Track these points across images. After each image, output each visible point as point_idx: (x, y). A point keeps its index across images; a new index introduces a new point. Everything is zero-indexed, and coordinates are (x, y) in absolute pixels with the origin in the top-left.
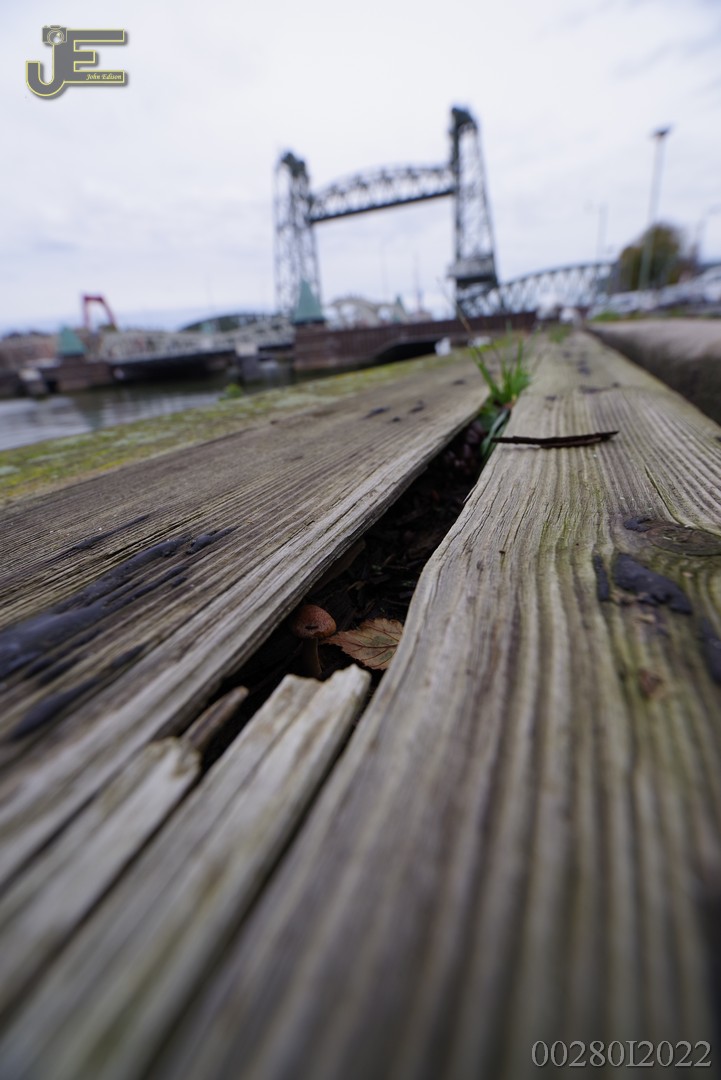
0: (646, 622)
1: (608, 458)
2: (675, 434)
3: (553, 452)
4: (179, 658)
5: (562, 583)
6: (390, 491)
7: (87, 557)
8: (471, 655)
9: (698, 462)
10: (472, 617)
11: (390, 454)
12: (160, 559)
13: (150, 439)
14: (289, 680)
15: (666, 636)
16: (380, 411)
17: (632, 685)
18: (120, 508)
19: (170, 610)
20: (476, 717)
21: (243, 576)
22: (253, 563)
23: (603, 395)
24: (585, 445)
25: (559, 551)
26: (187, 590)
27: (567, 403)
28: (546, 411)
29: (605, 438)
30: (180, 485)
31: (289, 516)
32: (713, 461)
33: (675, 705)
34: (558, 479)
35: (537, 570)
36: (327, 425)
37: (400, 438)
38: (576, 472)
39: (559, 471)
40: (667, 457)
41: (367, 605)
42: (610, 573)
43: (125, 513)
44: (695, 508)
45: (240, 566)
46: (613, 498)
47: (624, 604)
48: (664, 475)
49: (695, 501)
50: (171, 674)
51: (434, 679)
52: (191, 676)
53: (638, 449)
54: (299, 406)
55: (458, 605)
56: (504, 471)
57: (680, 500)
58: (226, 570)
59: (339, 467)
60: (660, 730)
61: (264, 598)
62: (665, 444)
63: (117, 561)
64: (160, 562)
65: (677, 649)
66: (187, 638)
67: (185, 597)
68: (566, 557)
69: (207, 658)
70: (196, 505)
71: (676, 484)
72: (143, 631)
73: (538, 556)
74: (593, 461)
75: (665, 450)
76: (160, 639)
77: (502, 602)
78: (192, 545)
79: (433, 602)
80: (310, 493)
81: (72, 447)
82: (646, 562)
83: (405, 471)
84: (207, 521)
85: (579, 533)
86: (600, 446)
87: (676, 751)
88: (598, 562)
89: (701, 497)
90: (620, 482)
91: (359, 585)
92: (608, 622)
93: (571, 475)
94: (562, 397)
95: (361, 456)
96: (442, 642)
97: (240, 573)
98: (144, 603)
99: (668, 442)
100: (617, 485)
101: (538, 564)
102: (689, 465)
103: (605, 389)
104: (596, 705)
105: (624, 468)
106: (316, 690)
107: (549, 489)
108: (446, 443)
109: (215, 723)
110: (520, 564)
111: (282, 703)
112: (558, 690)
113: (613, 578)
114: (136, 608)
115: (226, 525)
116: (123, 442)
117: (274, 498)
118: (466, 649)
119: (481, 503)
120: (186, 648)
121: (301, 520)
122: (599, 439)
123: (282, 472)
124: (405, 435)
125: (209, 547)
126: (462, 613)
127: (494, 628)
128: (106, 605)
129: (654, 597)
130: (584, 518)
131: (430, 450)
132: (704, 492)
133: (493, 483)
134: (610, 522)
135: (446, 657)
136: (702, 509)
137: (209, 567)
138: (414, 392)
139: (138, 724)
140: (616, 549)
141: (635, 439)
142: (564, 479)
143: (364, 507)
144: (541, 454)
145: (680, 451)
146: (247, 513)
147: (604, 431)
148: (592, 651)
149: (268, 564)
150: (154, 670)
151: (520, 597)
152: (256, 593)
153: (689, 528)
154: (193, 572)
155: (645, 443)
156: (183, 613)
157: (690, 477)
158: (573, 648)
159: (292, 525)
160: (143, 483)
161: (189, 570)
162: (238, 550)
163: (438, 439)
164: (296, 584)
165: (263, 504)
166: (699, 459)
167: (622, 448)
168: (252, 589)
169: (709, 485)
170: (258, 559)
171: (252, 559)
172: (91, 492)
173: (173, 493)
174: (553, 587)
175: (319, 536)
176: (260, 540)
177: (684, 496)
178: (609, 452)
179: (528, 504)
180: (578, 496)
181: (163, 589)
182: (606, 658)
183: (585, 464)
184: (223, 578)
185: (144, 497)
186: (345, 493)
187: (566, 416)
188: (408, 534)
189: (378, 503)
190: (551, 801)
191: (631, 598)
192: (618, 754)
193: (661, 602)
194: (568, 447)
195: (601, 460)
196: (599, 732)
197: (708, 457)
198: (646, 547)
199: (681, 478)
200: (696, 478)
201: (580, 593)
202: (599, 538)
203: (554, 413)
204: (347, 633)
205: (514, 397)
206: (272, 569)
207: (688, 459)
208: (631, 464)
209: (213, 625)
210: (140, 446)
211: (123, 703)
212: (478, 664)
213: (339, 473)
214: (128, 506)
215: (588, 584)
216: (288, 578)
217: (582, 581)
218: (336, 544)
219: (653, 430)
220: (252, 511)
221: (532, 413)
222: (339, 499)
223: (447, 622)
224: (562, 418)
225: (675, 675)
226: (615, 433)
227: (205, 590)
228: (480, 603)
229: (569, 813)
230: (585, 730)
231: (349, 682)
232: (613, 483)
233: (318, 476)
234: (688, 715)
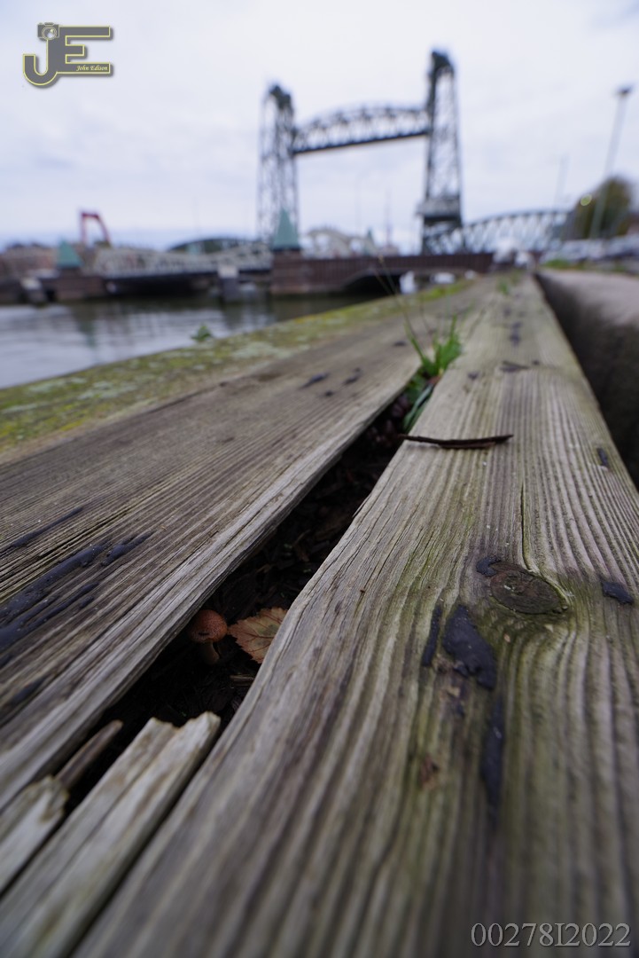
0: (451, 696)
1: (495, 469)
2: (564, 438)
3: (451, 452)
4: (67, 696)
5: (399, 637)
6: (295, 494)
7: (21, 557)
8: (296, 719)
9: (571, 482)
10: (311, 674)
11: (308, 445)
12: (78, 569)
13: (112, 393)
14: (152, 723)
15: (461, 713)
16: (318, 379)
17: (415, 767)
18: (62, 494)
19: (72, 638)
20: (279, 789)
21: (142, 598)
22: (153, 583)
23: (524, 374)
24: (481, 448)
25: (411, 594)
26: (91, 613)
27: (485, 384)
28: (464, 393)
29: (501, 441)
30: (120, 467)
31: (199, 524)
32: (584, 481)
33: (440, 798)
34: (443, 493)
35: (384, 619)
36: (270, 392)
37: (324, 422)
38: (461, 485)
39: (447, 482)
40: (547, 472)
41: (270, 590)
42: (442, 629)
43: (65, 500)
44: (547, 546)
45: (141, 587)
46: (481, 526)
47: (441, 671)
48: (535, 495)
49: (549, 536)
50: (59, 712)
51: (258, 745)
52: (75, 714)
53: (525, 457)
54: (254, 359)
55: (305, 656)
56: (399, 479)
57: (538, 534)
58: (127, 591)
59: (259, 458)
60: (417, 824)
61: (153, 628)
62: (551, 453)
63: (45, 565)
64: (77, 574)
65: (465, 734)
66: (79, 672)
67: (87, 622)
68: (414, 604)
69: (92, 694)
70: (124, 498)
71: (541, 512)
72: (45, 660)
73: (390, 600)
74: (481, 470)
75: (548, 462)
76: (56, 673)
77: (342, 658)
78: (108, 556)
79: (285, 651)
80: (226, 491)
81: (42, 396)
82: (478, 617)
83: (315, 468)
84: (129, 522)
85: (436, 571)
86: (494, 450)
87: (421, 848)
88: (438, 613)
89: (557, 531)
90: (494, 503)
91: (267, 568)
92: (421, 691)
93: (455, 489)
94: (484, 375)
95: (284, 444)
96: (278, 702)
97: (139, 596)
98: (54, 625)
99: (554, 451)
100: (490, 507)
101: (387, 610)
102: (562, 486)
103: (525, 368)
104: (377, 789)
105: (504, 482)
107: (430, 506)
108: (366, 427)
109: (88, 759)
110: (373, 609)
111: (139, 751)
112: (351, 771)
113: (441, 637)
114: (46, 630)
115: (144, 528)
116: (89, 394)
117: (193, 495)
118: (296, 712)
119: (366, 521)
120: (75, 684)
121: (207, 530)
122: (493, 443)
123: (210, 458)
124: (329, 417)
125: (121, 558)
126: (304, 668)
127: (325, 689)
128: (22, 627)
129: (467, 667)
130: (448, 549)
131: (345, 440)
132: (562, 526)
133: (384, 496)
134: (467, 558)
135: (276, 720)
136: (552, 548)
137: (116, 585)
138: (356, 353)
139: (24, 764)
140: (459, 598)
141: (528, 442)
142: (448, 493)
143: (267, 515)
144: (441, 453)
145: (561, 463)
146: (165, 515)
147: (504, 434)
148: (396, 725)
149: (166, 586)
150: (46, 708)
151: (358, 654)
152: (146, 622)
153: (531, 574)
154: (101, 590)
155: (534, 450)
156: (81, 642)
157: (556, 503)
158: (381, 721)
159: (197, 537)
160: (89, 459)
161: (98, 588)
162: (143, 566)
163: (357, 425)
164: (185, 609)
165: (182, 503)
166: (574, 477)
167: (512, 454)
168: (145, 616)
169: (570, 515)
170: (158, 579)
171: (153, 578)
172: (42, 468)
173: (111, 478)
174: (390, 643)
175: (217, 552)
176: (166, 554)
177: (543, 529)
178: (499, 459)
179: (406, 526)
180: (451, 519)
181: (72, 610)
182: (404, 734)
183: (472, 474)
184: (123, 601)
185: (85, 480)
186: (255, 496)
187: (478, 403)
188: (324, 510)
189: (280, 510)
190: (307, 887)
191: (449, 664)
192: (375, 846)
193: (472, 674)
194: (466, 449)
195: (488, 471)
196: (369, 818)
197: (582, 475)
198: (486, 598)
199: (548, 503)
200: (562, 503)
201: (409, 653)
202: (450, 580)
203: (470, 395)
204: (246, 621)
205: (441, 371)
206: (167, 593)
207: (564, 476)
208: (512, 477)
209: (104, 656)
210: (102, 401)
211: (16, 742)
212: (300, 731)
213: (258, 466)
214: (67, 491)
215: (419, 643)
216: (176, 606)
217: (417, 636)
218: (231, 560)
219: (547, 430)
220: (170, 511)
221: (450, 396)
222: (248, 503)
223: (289, 676)
224: (474, 405)
225: (452, 763)
226: (511, 436)
227: (105, 615)
228: (323, 657)
229: (316, 902)
230: (360, 816)
231: (199, 728)
232: (488, 504)
233: (240, 468)
234: (446, 810)
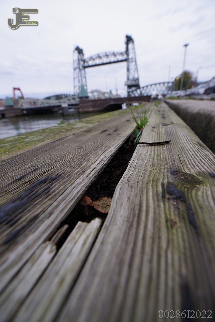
0: (174, 205)
1: (168, 150)
2: (187, 141)
3: (153, 147)
4: (49, 217)
5: (153, 192)
6: (107, 160)
7: (20, 183)
8: (128, 215)
9: (192, 151)
10: (128, 203)
11: (107, 147)
12: (42, 184)
13: (36, 139)
14: (79, 223)
15: (178, 209)
16: (105, 131)
17: (169, 224)
18: (29, 165)
19: (46, 202)
20: (129, 234)
21: (66, 190)
22: (69, 185)
23: (169, 126)
24: (162, 145)
25: (153, 181)
26: (50, 195)
27: (158, 129)
28: (152, 132)
29: (168, 142)
30: (46, 157)
31: (79, 169)
32: (196, 151)
33: (179, 230)
34: (154, 156)
35: (147, 188)
36: (90, 135)
37: (110, 141)
38: (159, 154)
39: (154, 154)
40: (184, 149)
41: (101, 193)
42: (166, 189)
43: (30, 167)
44: (190, 167)
45: (65, 187)
46: (169, 163)
47: (169, 199)
48: (183, 155)
49: (190, 165)
50: (47, 222)
51: (118, 223)
52: (53, 222)
53: (176, 146)
54: (81, 128)
55: (125, 199)
56: (139, 154)
57: (186, 164)
58: (61, 188)
59: (93, 151)
60: (175, 237)
61: (72, 197)
62: (184, 145)
63: (29, 184)
64: (42, 185)
65: (181, 213)
66: (51, 211)
67: (50, 197)
68: (155, 184)
69: (57, 216)
70: (51, 165)
71: (186, 159)
72: (38, 209)
73: (147, 183)
74: (164, 150)
75: (184, 147)
76: (43, 211)
77: (137, 199)
78: (51, 179)
79: (118, 199)
80: (84, 161)
81: (12, 141)
82: (175, 185)
83: (112, 153)
84: (55, 171)
85: (159, 175)
86: (166, 145)
87: (178, 243)
88: (163, 185)
89: (192, 163)
90: (171, 158)
91: (99, 186)
92: (164, 204)
93: (158, 155)
94: (157, 127)
95: (99, 148)
96: (120, 211)
97: (65, 189)
98: (38, 199)
99: (185, 144)
100: (170, 159)
101: (147, 186)
102: (190, 152)
103: (169, 124)
104: (159, 230)
105: (172, 153)
106: (87, 226)
107: (151, 160)
108: (124, 142)
109: (60, 236)
110: (142, 186)
111: (78, 230)
112: (150, 226)
113: (166, 191)
114: (36, 201)
115: (60, 172)
116: (28, 140)
117: (74, 162)
118: (127, 213)
119: (133, 165)
120: (51, 214)
121: (82, 171)
122: (166, 143)
123: (76, 153)
124: (112, 140)
125: (56, 180)
126: (126, 202)
127: (134, 207)
128: (27, 200)
129: (177, 197)
130: (160, 170)
131: (119, 145)
132: (193, 162)
133: (136, 158)
134: (167, 172)
135: (121, 216)
136: (192, 167)
137: (56, 187)
138: (115, 124)
139: (39, 238)
140: (168, 181)
141: (176, 142)
142: (156, 156)
143: (100, 165)
144: (150, 147)
145: (188, 147)
146: (67, 168)
147: (168, 140)
148: (159, 213)
149: (73, 186)
150: (42, 221)
151: (142, 197)
152: (70, 196)
153: (188, 174)
154: (52, 189)
155: (178, 144)
156: (49, 202)
157: (189, 156)
158: (155, 213)
159: (79, 172)
160: (35, 156)
161: (50, 188)
162: (64, 181)
163: (121, 141)
164: (81, 192)
165: (71, 165)
166: (193, 150)
167: (172, 146)
168: (68, 194)
169: (195, 159)
170: (70, 184)
171: (68, 184)
172: (19, 159)
173: (44, 160)
174: (151, 194)
175: (87, 176)
176: (70, 178)
177: (188, 163)
178: (168, 147)
179: (145, 165)
180: (159, 163)
181: (43, 195)
182: (163, 216)
183: (162, 151)
184: (60, 191)
185: (35, 161)
186: (95, 161)
187: (157, 134)
188: (113, 169)
189: (104, 164)
190: (146, 258)
191: (171, 197)
192: (164, 245)
193: (178, 198)
194: (158, 145)
195: (166, 150)
196: (160, 238)
197: (195, 149)
198: (176, 180)
199: (187, 157)
200: (191, 156)
201: (157, 195)
202: (164, 177)
203: (154, 132)
205: (143, 127)
206: (74, 188)
207: (189, 150)
208: (174, 151)
209: (58, 206)
210: (33, 141)
211: (34, 232)
212: (130, 218)
213: (93, 154)
214: (31, 164)
215: (160, 193)
216: (78, 190)
217: (158, 191)
218: (92, 178)
219: (181, 139)
220: (68, 167)
221: (148, 133)
222: (93, 163)
223: (122, 205)
224: (156, 134)
225: (180, 221)
226: (171, 141)
227: (55, 195)
228: (131, 199)
229: (151, 261)
230: (156, 237)
231: (96, 222)
232: (169, 158)
233: (87, 154)
234: (182, 233)
